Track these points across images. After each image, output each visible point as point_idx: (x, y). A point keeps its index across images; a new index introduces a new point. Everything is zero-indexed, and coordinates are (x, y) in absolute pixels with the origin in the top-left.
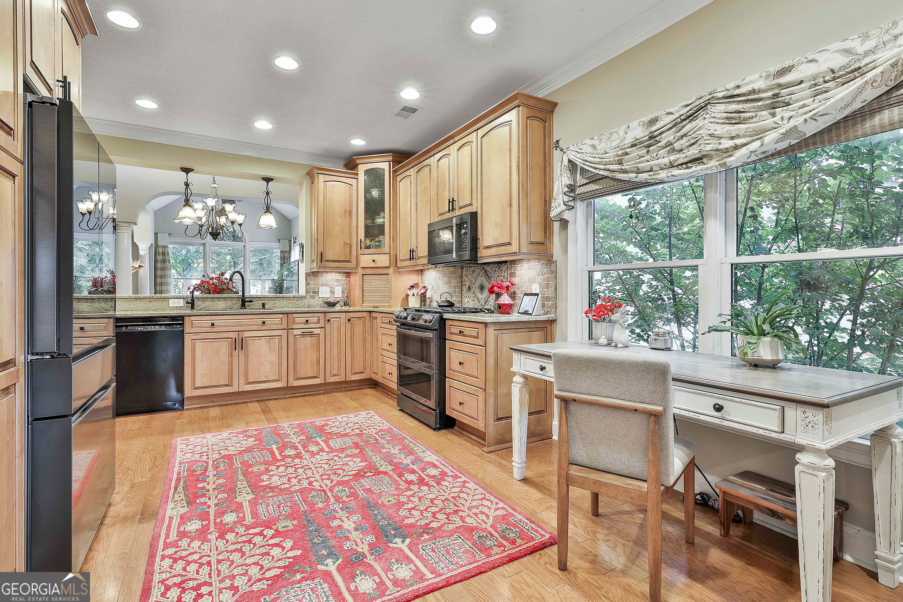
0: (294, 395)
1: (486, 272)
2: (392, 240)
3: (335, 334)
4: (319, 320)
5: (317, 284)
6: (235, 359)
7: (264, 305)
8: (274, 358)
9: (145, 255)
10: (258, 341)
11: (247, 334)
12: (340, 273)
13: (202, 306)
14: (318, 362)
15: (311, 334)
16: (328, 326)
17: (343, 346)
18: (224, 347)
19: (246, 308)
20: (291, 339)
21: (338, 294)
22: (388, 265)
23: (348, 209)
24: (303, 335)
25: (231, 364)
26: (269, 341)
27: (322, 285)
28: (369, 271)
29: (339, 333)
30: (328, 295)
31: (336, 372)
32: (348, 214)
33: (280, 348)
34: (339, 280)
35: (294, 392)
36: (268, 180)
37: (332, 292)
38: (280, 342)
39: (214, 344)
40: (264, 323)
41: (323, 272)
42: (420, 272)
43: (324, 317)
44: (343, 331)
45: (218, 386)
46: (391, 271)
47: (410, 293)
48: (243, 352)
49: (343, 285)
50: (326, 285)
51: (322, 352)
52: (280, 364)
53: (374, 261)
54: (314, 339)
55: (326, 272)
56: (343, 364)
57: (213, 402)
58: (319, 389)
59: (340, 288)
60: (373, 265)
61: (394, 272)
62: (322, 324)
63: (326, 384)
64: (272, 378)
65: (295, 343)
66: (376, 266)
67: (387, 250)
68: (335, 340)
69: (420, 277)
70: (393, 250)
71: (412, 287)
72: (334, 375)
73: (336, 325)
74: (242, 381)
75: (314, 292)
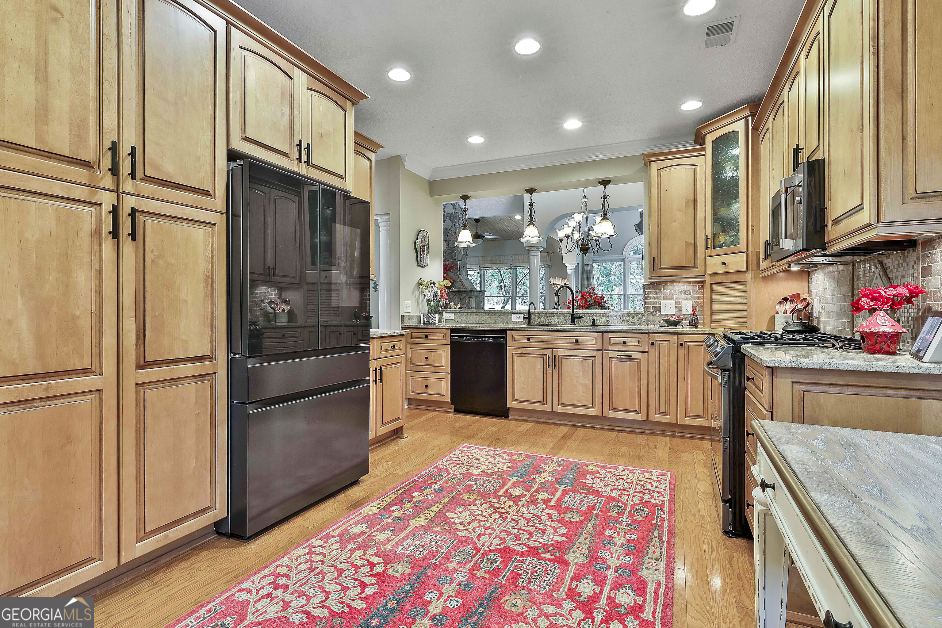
0: (613, 428)
1: (884, 269)
2: (750, 231)
3: (662, 361)
4: (640, 341)
5: (658, 298)
6: (549, 377)
7: (593, 321)
8: (588, 382)
9: (572, 273)
10: (570, 361)
11: (560, 352)
12: (690, 282)
13: (538, 321)
14: (639, 394)
15: (631, 359)
16: (652, 350)
17: (673, 378)
18: (540, 363)
19: (575, 325)
20: (606, 362)
21: (687, 309)
22: (744, 268)
23: (692, 198)
24: (621, 358)
25: (545, 381)
26: (582, 362)
27: (665, 299)
28: (719, 279)
29: (667, 361)
30: (673, 311)
31: (662, 409)
32: (691, 204)
33: (594, 371)
34: (689, 293)
35: (613, 424)
36: (605, 183)
37: (679, 307)
38: (594, 364)
39: (530, 359)
40: (576, 341)
41: (666, 283)
42: (806, 276)
43: (646, 339)
44: (673, 358)
45: (534, 402)
46: (749, 276)
47: (781, 309)
48: (556, 370)
49: (694, 298)
50: (671, 299)
51: (644, 382)
52: (594, 389)
53: (724, 264)
54: (634, 365)
55: (671, 283)
56: (673, 401)
57: (533, 417)
58: (643, 427)
59: (690, 303)
60: (723, 269)
61: (755, 277)
62: (644, 347)
63: (648, 422)
64: (585, 403)
65: (611, 367)
66: (727, 271)
67: (742, 247)
68: (662, 369)
69: (806, 284)
70: (753, 245)
71: (786, 299)
72: (661, 414)
73: (662, 350)
74: (556, 402)
75: (655, 308)
